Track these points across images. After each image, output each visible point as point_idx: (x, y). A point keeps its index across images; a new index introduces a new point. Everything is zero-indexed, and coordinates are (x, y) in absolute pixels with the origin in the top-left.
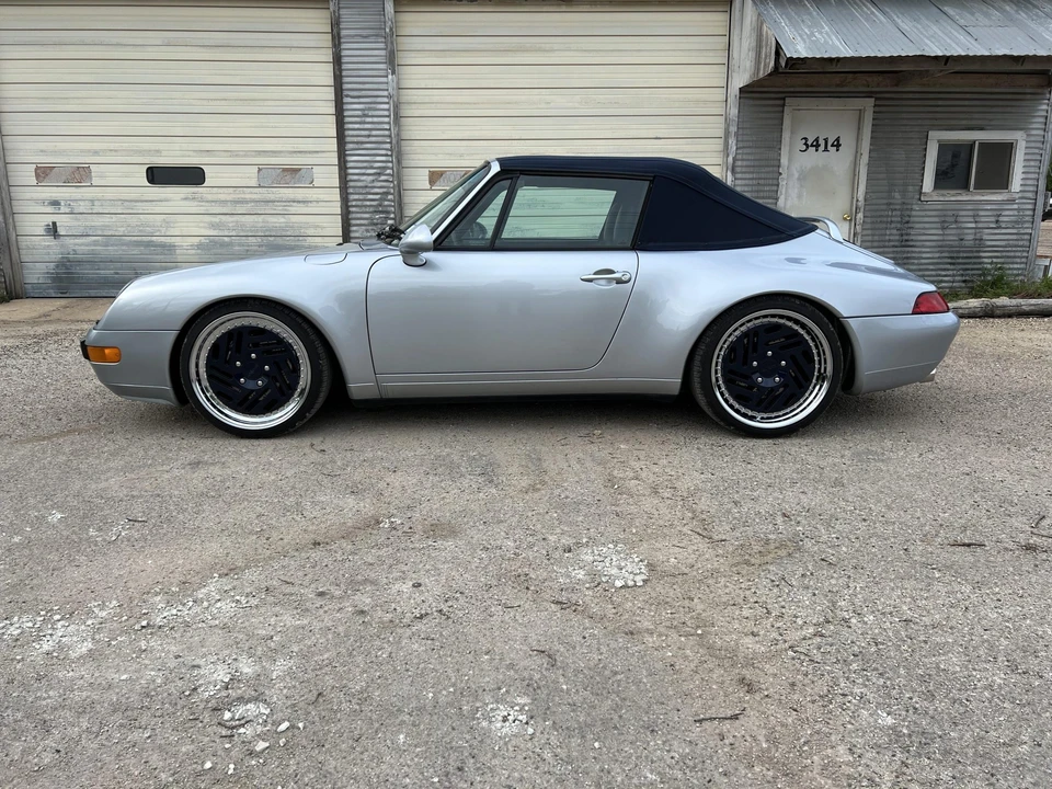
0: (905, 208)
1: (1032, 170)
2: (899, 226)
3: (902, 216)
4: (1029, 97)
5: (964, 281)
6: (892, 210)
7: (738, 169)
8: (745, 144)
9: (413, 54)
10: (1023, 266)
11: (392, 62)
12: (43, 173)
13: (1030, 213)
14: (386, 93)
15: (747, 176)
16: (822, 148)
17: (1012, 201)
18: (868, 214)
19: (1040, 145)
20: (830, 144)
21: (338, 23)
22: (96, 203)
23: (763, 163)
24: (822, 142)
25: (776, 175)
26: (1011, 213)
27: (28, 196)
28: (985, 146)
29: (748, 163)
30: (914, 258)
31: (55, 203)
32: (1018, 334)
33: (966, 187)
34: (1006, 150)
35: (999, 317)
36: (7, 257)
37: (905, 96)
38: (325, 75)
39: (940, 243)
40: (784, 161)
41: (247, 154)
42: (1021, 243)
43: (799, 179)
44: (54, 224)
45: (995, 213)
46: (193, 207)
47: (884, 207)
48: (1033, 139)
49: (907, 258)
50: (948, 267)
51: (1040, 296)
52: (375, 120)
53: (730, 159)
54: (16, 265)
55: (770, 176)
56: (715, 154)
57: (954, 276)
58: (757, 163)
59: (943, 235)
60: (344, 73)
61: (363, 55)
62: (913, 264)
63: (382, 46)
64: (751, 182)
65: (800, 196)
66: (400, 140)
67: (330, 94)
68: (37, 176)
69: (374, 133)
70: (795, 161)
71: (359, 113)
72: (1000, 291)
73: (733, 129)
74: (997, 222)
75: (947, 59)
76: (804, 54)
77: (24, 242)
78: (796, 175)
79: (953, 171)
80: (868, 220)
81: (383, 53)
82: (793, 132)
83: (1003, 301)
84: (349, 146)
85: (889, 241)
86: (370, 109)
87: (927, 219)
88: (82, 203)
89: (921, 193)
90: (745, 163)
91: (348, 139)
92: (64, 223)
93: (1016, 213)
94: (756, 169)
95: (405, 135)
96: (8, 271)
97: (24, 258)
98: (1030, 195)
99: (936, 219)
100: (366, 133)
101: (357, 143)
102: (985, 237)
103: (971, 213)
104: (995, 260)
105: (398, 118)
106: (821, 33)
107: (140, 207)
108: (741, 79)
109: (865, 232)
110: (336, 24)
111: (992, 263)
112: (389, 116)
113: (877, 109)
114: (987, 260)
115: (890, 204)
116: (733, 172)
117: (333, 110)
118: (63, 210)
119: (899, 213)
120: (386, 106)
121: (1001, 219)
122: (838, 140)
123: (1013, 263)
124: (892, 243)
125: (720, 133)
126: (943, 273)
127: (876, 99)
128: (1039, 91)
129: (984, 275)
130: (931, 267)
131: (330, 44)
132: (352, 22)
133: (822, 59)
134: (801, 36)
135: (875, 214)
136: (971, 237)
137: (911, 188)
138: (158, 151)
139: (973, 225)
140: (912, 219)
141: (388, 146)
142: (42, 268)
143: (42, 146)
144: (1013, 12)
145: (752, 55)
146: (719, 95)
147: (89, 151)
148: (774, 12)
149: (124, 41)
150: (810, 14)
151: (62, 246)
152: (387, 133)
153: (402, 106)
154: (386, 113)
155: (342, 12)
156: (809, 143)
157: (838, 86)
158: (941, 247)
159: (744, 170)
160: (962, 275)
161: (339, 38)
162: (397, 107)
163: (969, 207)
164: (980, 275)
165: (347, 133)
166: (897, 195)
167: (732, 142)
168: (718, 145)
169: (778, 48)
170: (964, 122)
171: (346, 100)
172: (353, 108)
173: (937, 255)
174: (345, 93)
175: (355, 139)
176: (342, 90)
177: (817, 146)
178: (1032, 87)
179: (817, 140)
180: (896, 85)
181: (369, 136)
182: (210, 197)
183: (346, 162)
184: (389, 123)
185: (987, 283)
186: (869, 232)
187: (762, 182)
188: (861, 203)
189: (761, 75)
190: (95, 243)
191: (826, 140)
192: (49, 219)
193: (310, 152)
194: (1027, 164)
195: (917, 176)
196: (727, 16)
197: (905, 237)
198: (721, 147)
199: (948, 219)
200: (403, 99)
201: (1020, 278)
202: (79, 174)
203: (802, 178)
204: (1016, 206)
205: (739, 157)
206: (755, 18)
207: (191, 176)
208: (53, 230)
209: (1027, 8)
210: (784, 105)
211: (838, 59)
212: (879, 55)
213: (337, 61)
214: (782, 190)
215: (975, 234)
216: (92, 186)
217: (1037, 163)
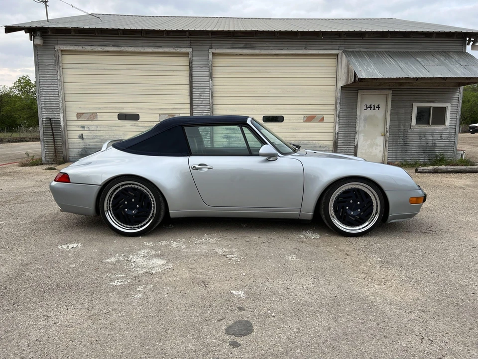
0: (405, 131)
1: (454, 117)
2: (403, 138)
3: (404, 134)
4: (451, 90)
5: (429, 159)
6: (400, 132)
7: (341, 116)
8: (344, 107)
9: (219, 73)
10: (451, 154)
11: (211, 77)
12: (79, 116)
13: (454, 134)
14: (208, 88)
15: (344, 119)
16: (373, 108)
17: (447, 129)
18: (391, 133)
19: (456, 108)
20: (375, 107)
21: (192, 63)
22: (98, 127)
23: (350, 114)
24: (373, 106)
25: (355, 119)
26: (446, 133)
27: (73, 124)
28: (435, 108)
29: (345, 114)
30: (409, 150)
31: (83, 127)
32: (445, 179)
33: (428, 123)
34: (443, 110)
35: (440, 173)
36: (64, 147)
37: (403, 90)
38: (186, 81)
39: (419, 145)
40: (358, 113)
41: (156, 109)
42: (451, 145)
43: (364, 120)
44: (82, 134)
45: (440, 133)
46: (134, 129)
47: (397, 131)
48: (453, 106)
49: (406, 150)
50: (422, 154)
51: (457, 165)
52: (204, 97)
53: (338, 112)
54: (67, 150)
55: (353, 119)
56: (332, 111)
57: (425, 157)
58: (348, 114)
59: (420, 142)
60: (193, 80)
61: (200, 74)
62: (409, 153)
63: (208, 70)
64: (345, 121)
65: (364, 126)
66: (213, 105)
67: (188, 87)
68: (77, 117)
69: (204, 102)
70: (362, 113)
71: (198, 95)
72: (442, 163)
73: (339, 101)
74: (441, 137)
75: (417, 79)
76: (365, 77)
77: (70, 141)
78: (363, 118)
79: (423, 117)
80: (391, 136)
81: (208, 73)
82: (361, 103)
83: (443, 167)
84: (194, 107)
85: (399, 144)
86: (202, 93)
87: (413, 136)
88: (93, 127)
89: (411, 126)
90: (343, 114)
91: (194, 104)
92: (86, 134)
93: (448, 133)
94: (347, 116)
95: (215, 103)
96: (64, 152)
97: (70, 147)
98: (454, 127)
99: (417, 136)
100: (201, 102)
101: (197, 106)
102: (436, 143)
103: (430, 133)
104: (441, 151)
105: (212, 96)
106: (371, 68)
107: (115, 129)
108: (341, 83)
109: (390, 140)
110: (191, 63)
111: (439, 153)
112: (209, 96)
113: (393, 94)
114: (437, 151)
115: (399, 130)
116: (339, 117)
117: (189, 94)
118: (86, 129)
119: (403, 133)
120: (209, 92)
121: (442, 136)
122: (379, 105)
123: (448, 153)
124: (400, 145)
125: (334, 102)
126: (421, 156)
127: (393, 91)
128: (456, 88)
129: (436, 157)
130: (416, 154)
131: (188, 69)
132: (197, 61)
133: (371, 78)
134: (363, 69)
135: (393, 133)
136: (431, 143)
137: (407, 124)
138: (122, 108)
139: (432, 138)
140: (408, 136)
141: (209, 107)
142: (76, 151)
143: (80, 106)
144: (443, 60)
145: (346, 75)
146: (333, 88)
147: (97, 108)
148: (353, 60)
149: (112, 68)
150: (367, 61)
151: (84, 143)
152: (208, 102)
153: (214, 92)
154: (209, 95)
155: (193, 58)
156: (368, 106)
157: (378, 86)
158: (419, 146)
159: (343, 116)
160: (428, 157)
161: (192, 68)
162: (212, 93)
163: (430, 131)
164: (435, 157)
165: (193, 102)
166: (402, 126)
167: (338, 106)
168: (333, 107)
169: (355, 74)
170: (427, 99)
171: (193, 90)
172: (196, 93)
173: (418, 149)
174: (193, 87)
175: (197, 104)
176: (192, 86)
177: (371, 108)
178: (452, 86)
179: (371, 105)
180: (400, 86)
181: (202, 103)
182: (141, 125)
183: (193, 113)
184: (209, 99)
185: (437, 160)
186: (391, 140)
187: (349, 121)
188: (388, 129)
189: (349, 83)
190: (97, 142)
191: (374, 106)
192: (80, 133)
193: (179, 109)
194: (452, 115)
195: (410, 119)
196: (335, 60)
197: (405, 142)
198: (334, 108)
199: (422, 136)
200: (215, 89)
201: (451, 158)
202: (93, 116)
203: (366, 119)
204: (448, 131)
205: (341, 112)
206: (346, 62)
207: (135, 117)
208: (82, 137)
209: (448, 58)
210: (358, 93)
211: (377, 79)
212: (392, 77)
213: (191, 76)
214: (358, 124)
215: (433, 141)
216: (97, 120)
217: (456, 115)
